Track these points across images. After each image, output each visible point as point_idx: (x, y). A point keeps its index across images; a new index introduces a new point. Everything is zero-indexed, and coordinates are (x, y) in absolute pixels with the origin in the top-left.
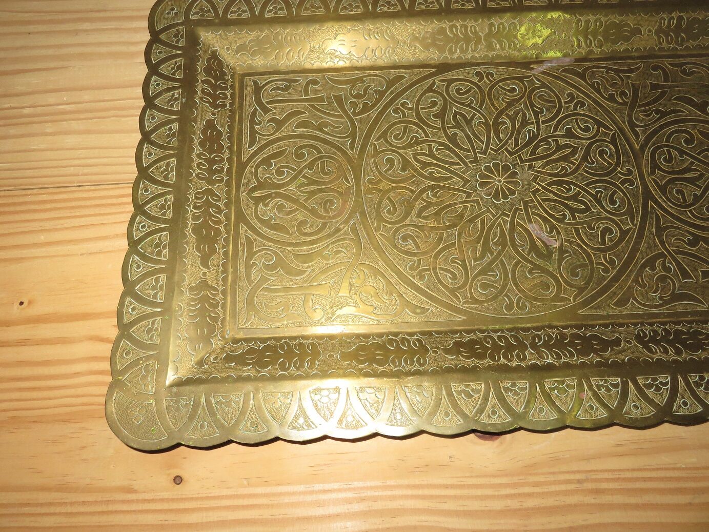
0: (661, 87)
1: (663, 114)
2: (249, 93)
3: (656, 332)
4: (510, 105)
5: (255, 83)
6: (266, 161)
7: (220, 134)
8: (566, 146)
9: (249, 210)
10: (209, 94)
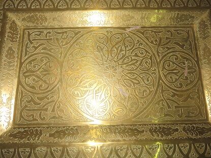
0: (170, 38)
1: (169, 49)
2: (26, 36)
3: (156, 128)
4: (117, 44)
5: (29, 32)
6: (30, 63)
7: (14, 52)
8: (134, 60)
9: (23, 80)
10: (10, 37)
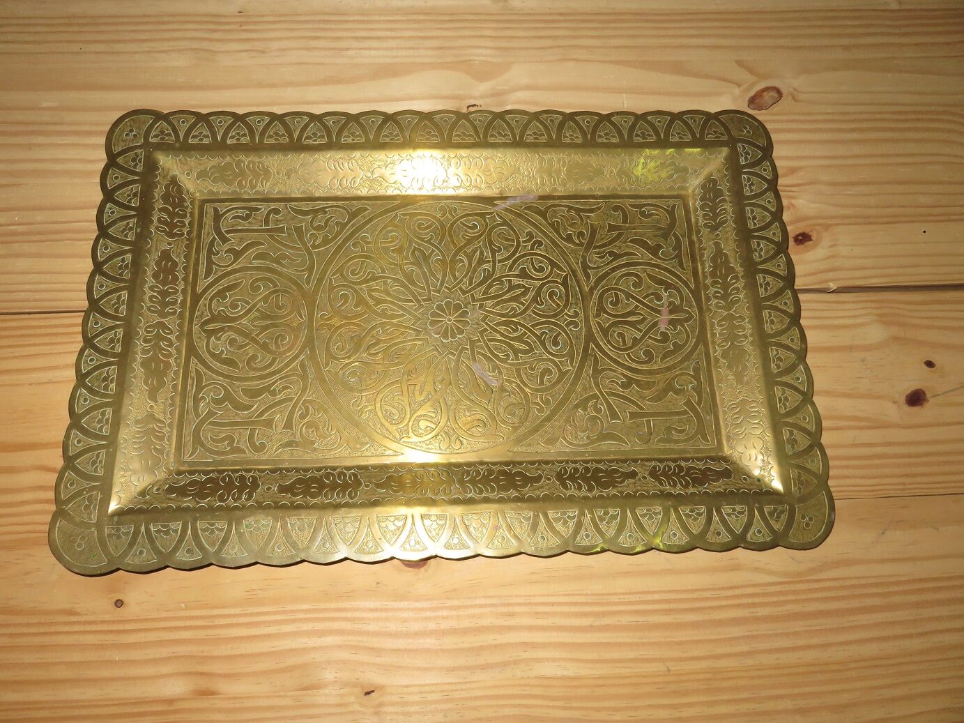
0: (618, 228)
1: (616, 256)
2: (208, 221)
3: (576, 470)
4: (469, 242)
5: (216, 210)
6: (221, 294)
7: (175, 264)
8: (519, 286)
9: (200, 343)
10: (166, 223)
